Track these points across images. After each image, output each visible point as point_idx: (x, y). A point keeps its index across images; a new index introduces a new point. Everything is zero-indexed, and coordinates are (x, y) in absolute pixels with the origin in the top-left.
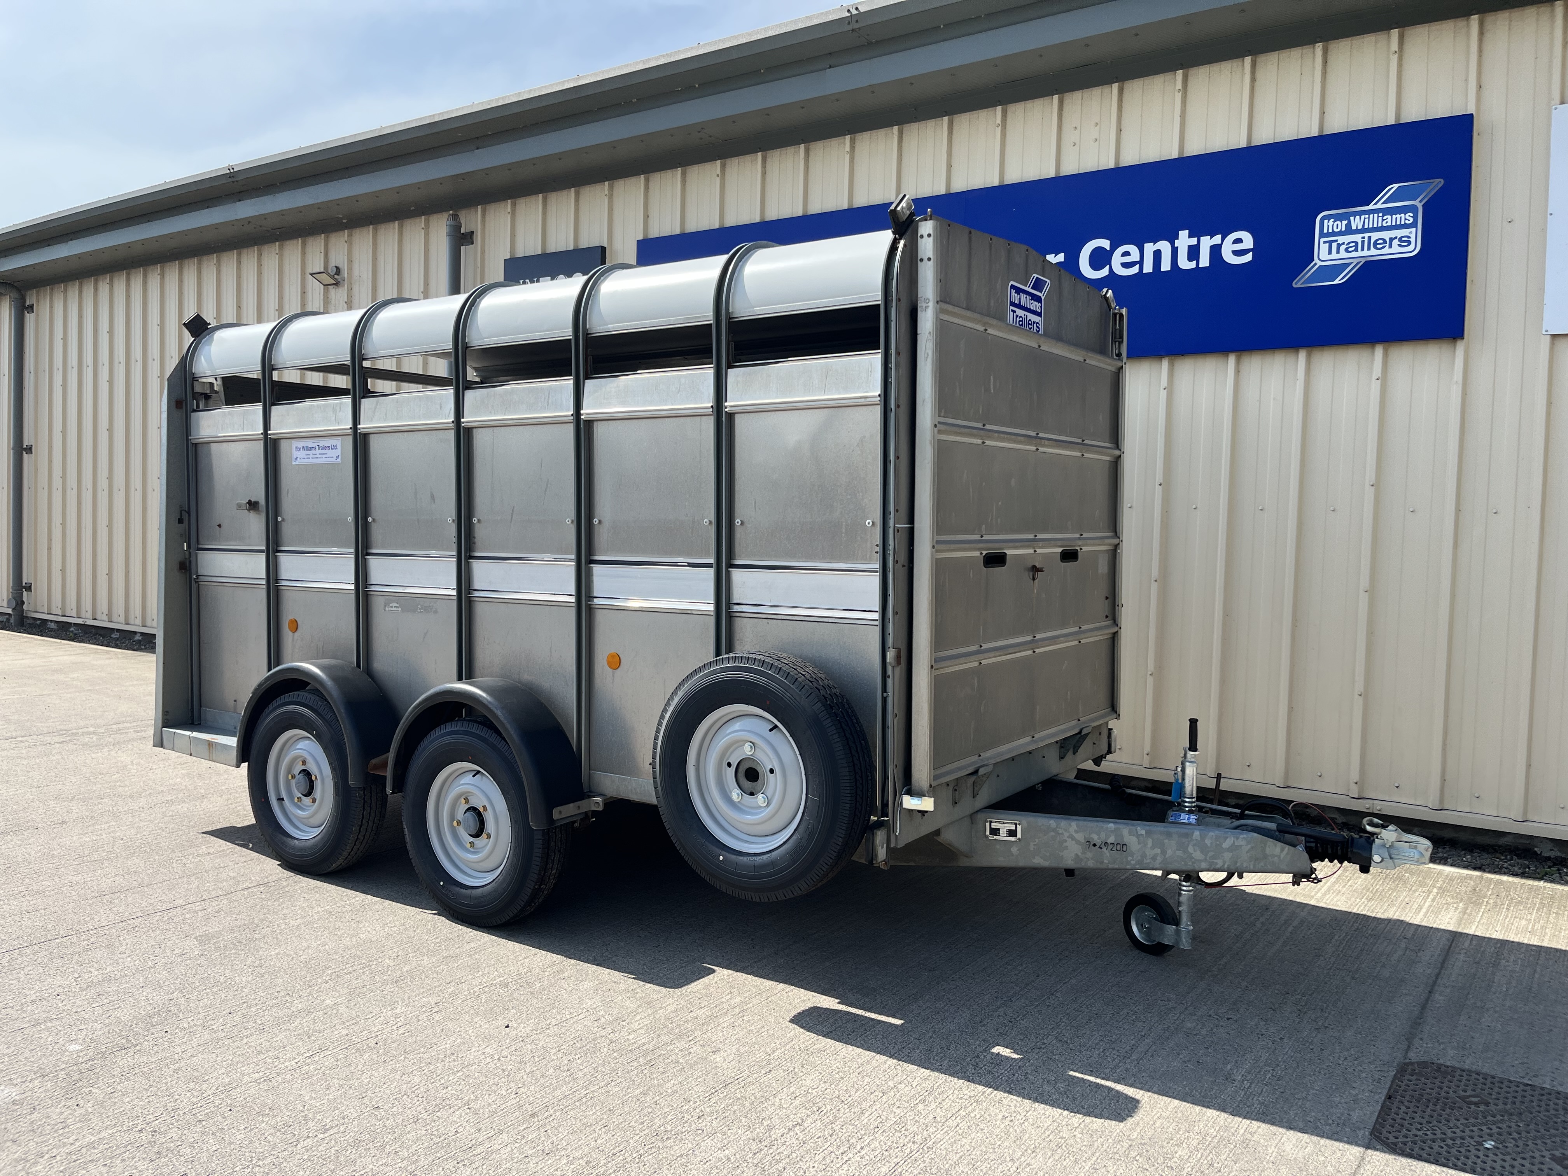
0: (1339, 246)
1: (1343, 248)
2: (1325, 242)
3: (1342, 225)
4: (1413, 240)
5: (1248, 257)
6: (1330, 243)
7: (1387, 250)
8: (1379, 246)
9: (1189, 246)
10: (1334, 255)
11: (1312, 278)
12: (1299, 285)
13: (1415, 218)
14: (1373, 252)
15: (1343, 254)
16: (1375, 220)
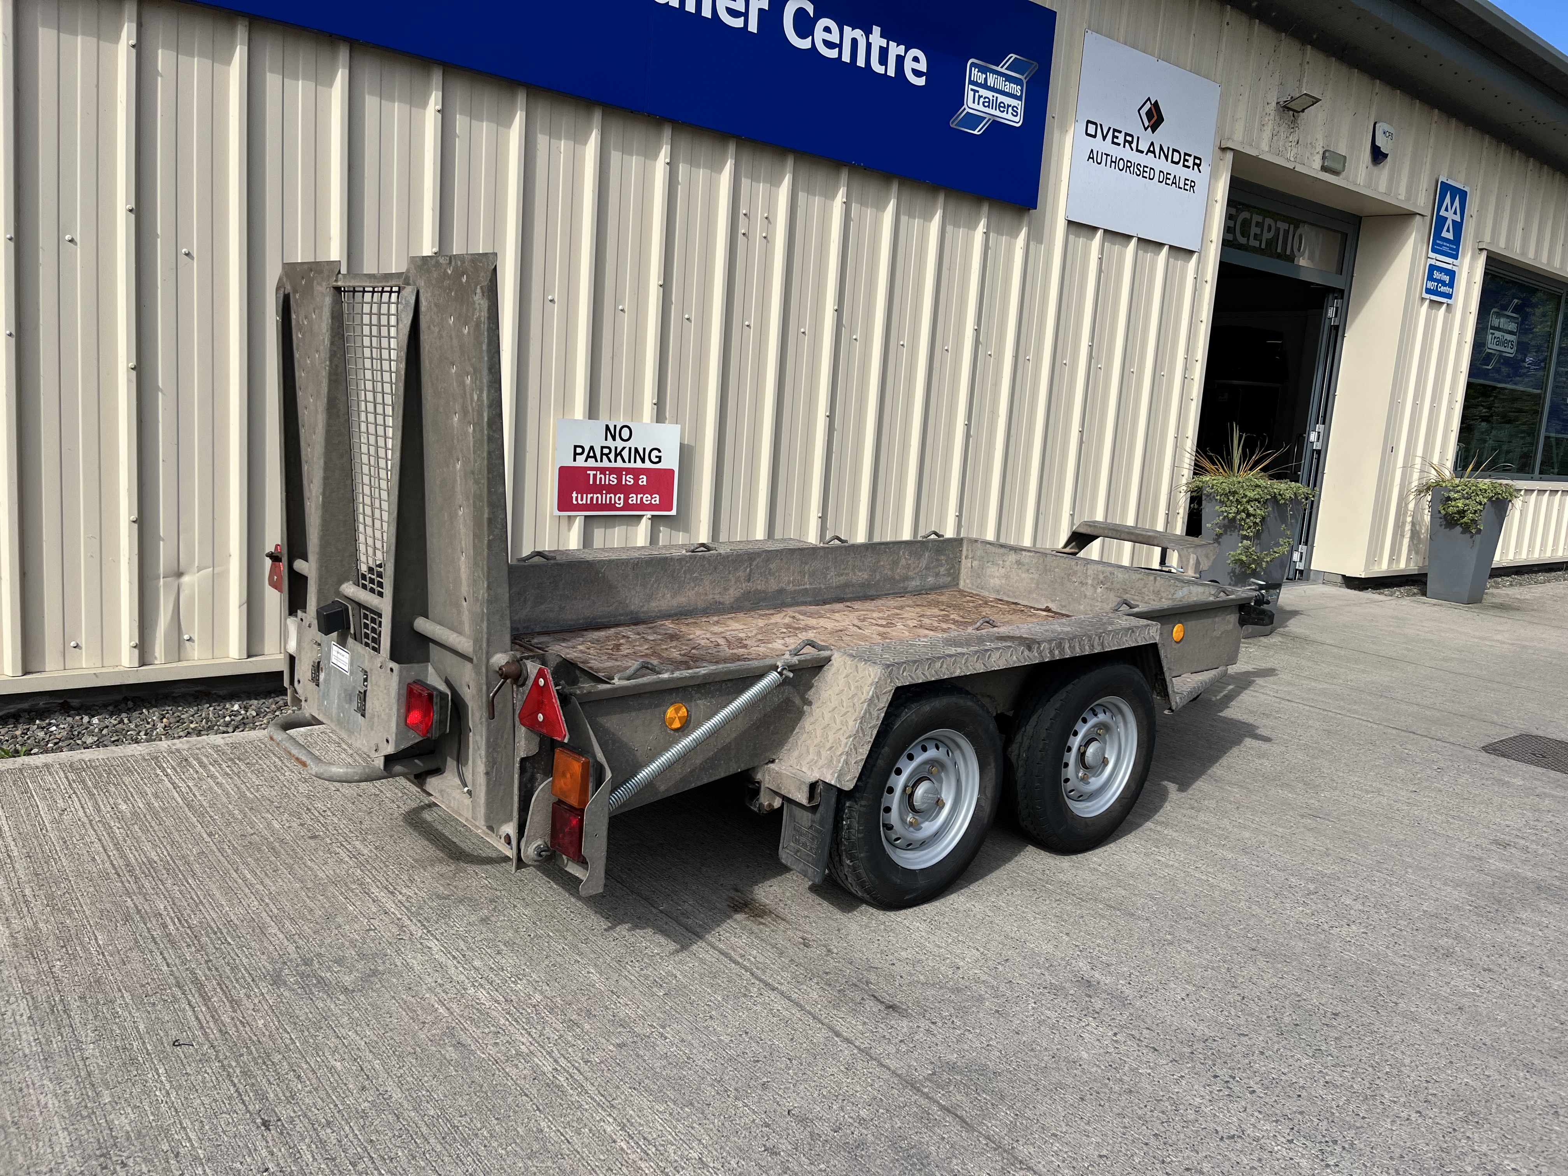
0: (980, 97)
1: (982, 100)
2: (972, 90)
3: (980, 77)
4: (1019, 111)
5: (921, 82)
6: (975, 91)
7: (1004, 115)
8: (1002, 109)
9: (880, 47)
10: (975, 106)
11: (961, 123)
12: (953, 126)
13: (1022, 91)
14: (997, 113)
15: (982, 107)
16: (1000, 83)
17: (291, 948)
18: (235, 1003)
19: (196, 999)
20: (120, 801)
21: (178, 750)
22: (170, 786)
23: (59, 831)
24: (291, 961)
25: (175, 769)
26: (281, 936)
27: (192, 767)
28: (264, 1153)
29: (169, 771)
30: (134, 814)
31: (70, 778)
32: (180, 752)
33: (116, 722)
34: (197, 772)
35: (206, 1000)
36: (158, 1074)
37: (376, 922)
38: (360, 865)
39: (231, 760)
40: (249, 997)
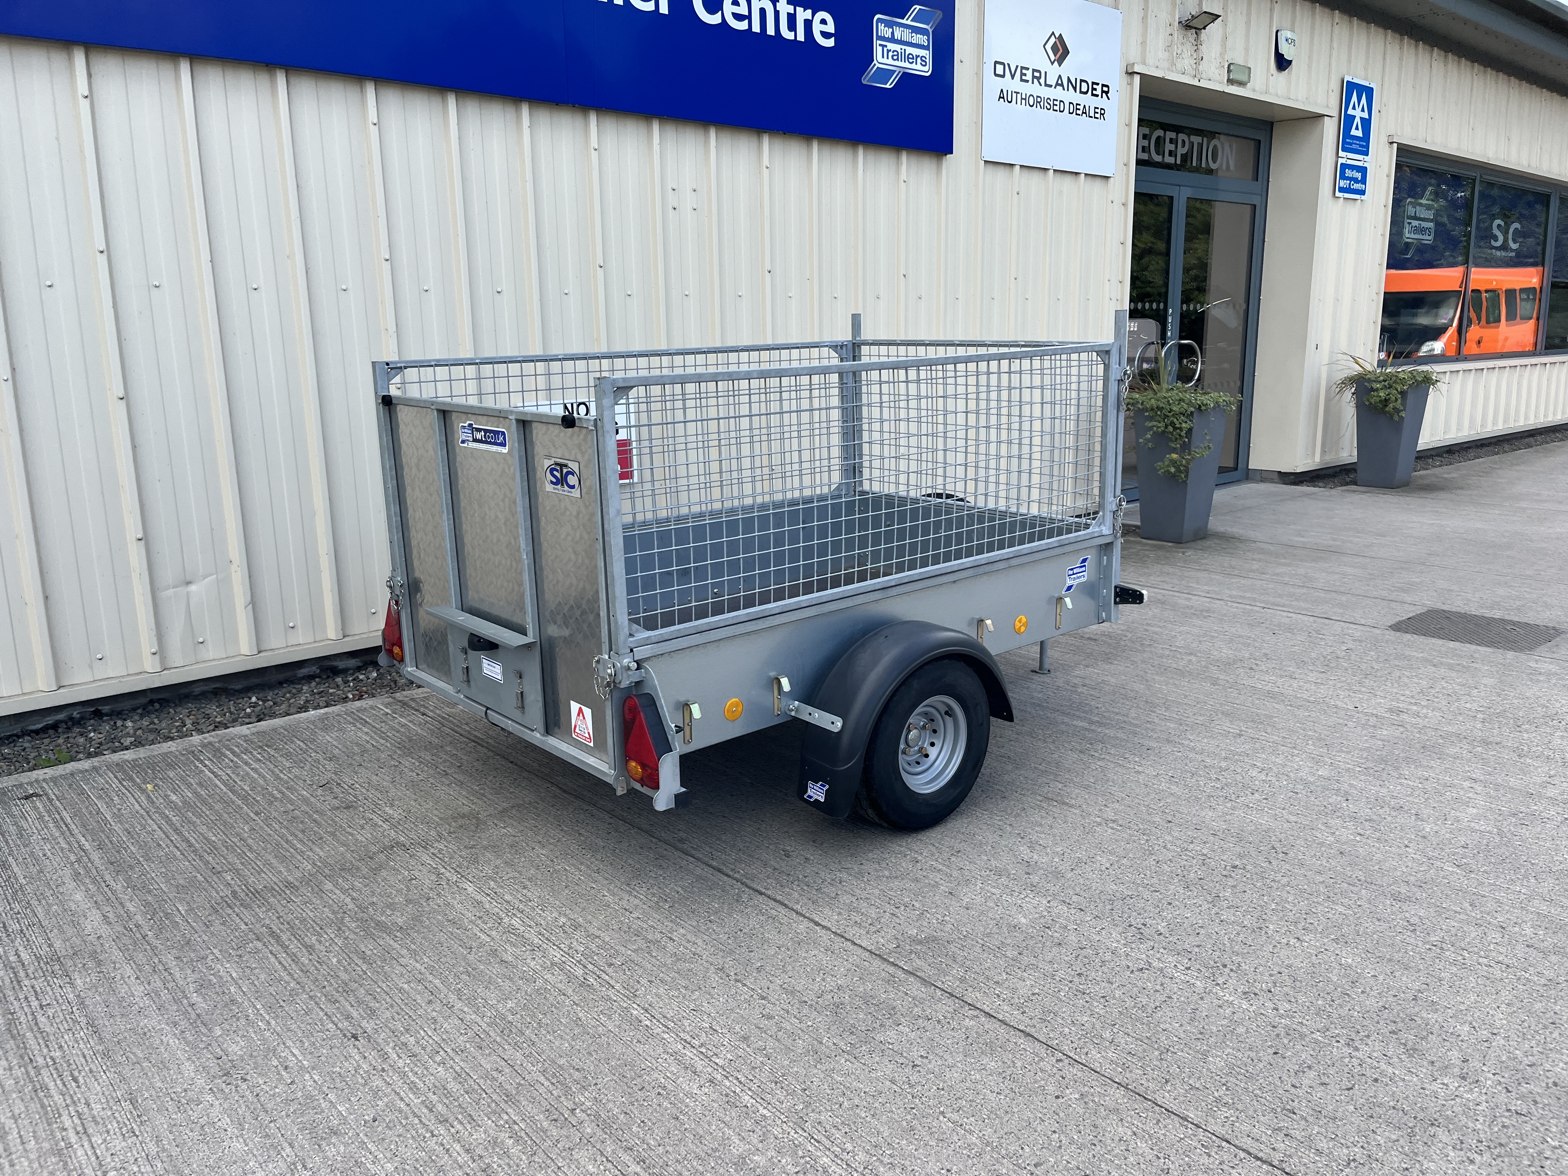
0: (888, 51)
1: (891, 54)
2: (880, 45)
3: (888, 33)
4: (927, 61)
5: (830, 43)
6: (883, 46)
7: (913, 66)
8: (911, 61)
9: (788, 14)
10: (885, 61)
11: (873, 79)
12: (865, 82)
13: (928, 40)
14: (907, 65)
15: (890, 61)
16: (906, 35)
17: (348, 900)
18: (310, 948)
19: (276, 948)
20: (169, 793)
21: (210, 743)
22: (211, 775)
23: (121, 824)
24: (350, 910)
25: (211, 760)
26: (338, 892)
27: (226, 757)
28: (357, 1057)
29: (207, 762)
30: (185, 802)
31: (119, 777)
32: (212, 745)
33: (148, 723)
34: (232, 761)
35: (285, 948)
36: (256, 1009)
37: (417, 873)
38: (393, 826)
39: (261, 747)
40: (320, 942)
